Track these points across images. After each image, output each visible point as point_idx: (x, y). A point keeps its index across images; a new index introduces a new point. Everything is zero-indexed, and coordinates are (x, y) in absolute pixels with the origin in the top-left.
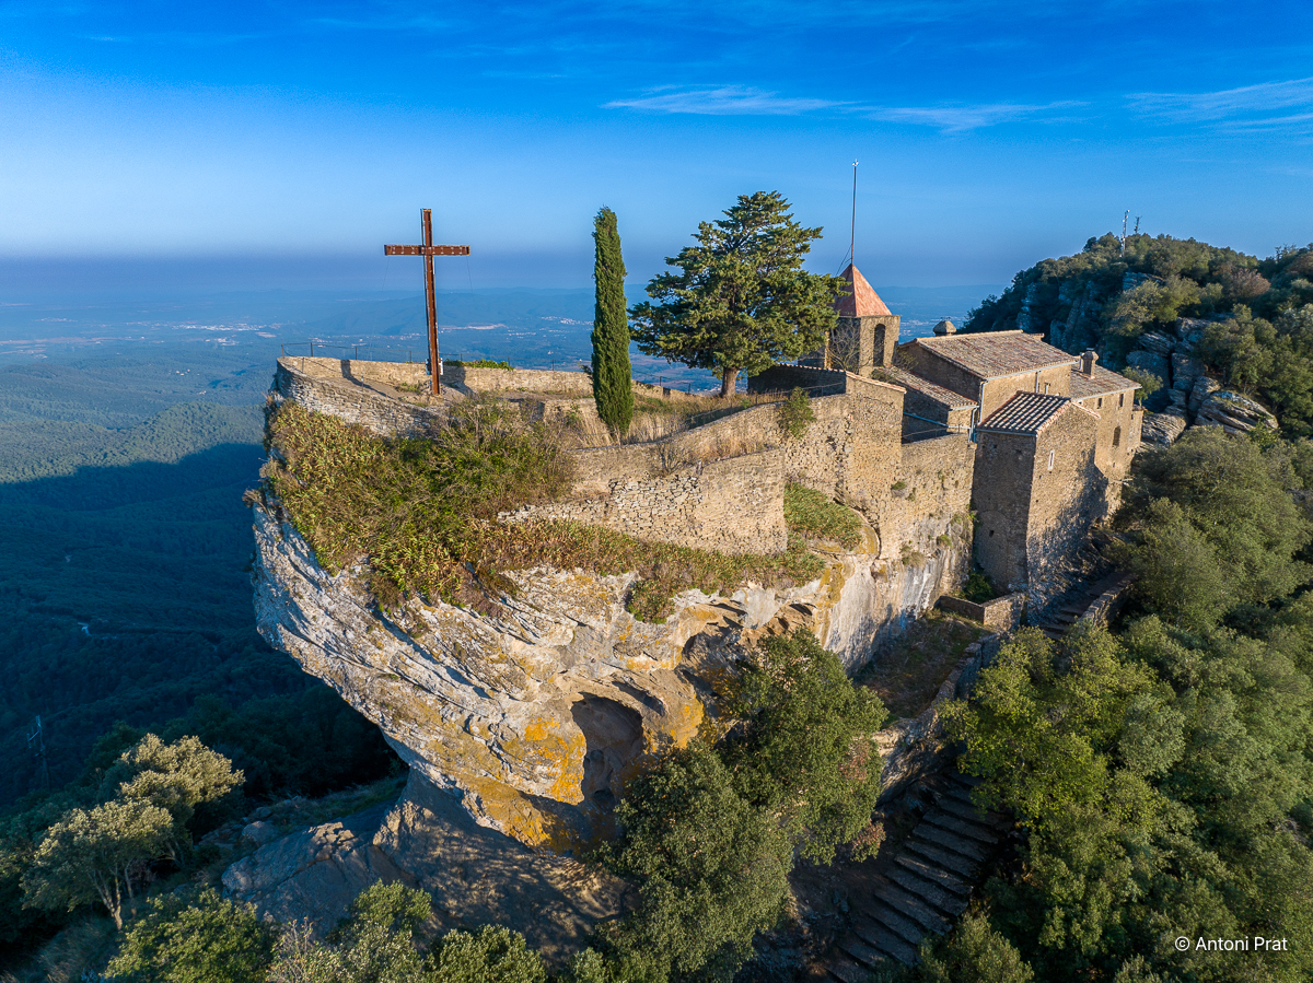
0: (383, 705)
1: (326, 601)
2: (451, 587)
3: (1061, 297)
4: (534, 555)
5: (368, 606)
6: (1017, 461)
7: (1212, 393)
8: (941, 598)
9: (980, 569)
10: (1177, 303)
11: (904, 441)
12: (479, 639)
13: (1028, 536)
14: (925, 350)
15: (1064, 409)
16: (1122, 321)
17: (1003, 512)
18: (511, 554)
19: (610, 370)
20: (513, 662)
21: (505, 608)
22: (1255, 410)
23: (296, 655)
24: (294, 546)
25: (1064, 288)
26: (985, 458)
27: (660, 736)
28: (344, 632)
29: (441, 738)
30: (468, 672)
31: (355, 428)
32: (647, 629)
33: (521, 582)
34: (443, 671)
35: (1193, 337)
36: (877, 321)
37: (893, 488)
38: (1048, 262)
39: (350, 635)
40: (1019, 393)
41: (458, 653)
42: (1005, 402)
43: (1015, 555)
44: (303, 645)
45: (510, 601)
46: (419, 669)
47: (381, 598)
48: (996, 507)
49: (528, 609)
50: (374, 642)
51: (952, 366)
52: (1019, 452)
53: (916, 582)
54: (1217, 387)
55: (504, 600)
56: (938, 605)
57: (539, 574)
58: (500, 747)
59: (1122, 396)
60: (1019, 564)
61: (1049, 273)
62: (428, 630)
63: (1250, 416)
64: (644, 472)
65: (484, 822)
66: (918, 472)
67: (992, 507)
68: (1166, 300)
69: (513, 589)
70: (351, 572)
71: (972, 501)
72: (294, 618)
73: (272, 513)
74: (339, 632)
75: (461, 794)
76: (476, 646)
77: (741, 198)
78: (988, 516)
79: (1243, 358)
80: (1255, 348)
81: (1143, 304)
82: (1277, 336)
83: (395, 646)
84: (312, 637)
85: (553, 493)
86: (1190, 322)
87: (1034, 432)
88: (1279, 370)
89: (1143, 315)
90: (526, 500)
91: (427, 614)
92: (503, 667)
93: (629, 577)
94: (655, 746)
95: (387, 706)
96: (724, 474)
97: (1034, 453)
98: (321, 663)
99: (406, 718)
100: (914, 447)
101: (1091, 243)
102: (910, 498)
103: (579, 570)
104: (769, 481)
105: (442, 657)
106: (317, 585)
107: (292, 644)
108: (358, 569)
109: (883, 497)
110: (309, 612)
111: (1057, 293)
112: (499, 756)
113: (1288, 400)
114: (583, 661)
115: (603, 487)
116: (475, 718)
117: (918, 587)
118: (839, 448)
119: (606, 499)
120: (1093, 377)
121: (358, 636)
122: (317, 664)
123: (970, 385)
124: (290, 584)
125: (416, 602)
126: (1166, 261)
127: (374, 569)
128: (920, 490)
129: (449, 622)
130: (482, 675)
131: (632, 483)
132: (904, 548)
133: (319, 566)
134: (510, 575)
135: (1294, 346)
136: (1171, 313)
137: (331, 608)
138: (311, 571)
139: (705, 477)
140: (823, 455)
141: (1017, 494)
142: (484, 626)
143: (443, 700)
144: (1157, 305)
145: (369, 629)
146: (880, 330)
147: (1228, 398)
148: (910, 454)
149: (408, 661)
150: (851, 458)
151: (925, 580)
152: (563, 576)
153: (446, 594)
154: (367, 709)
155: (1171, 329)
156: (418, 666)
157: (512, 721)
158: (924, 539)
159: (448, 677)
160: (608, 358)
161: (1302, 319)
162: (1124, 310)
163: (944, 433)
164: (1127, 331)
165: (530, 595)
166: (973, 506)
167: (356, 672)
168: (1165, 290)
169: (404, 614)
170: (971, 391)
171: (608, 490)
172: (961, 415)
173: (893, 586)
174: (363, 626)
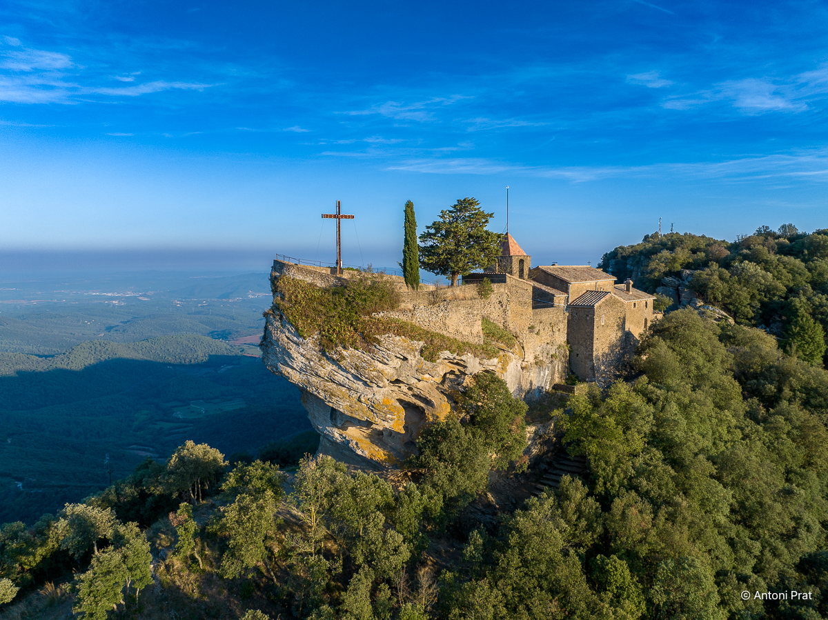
0: (325, 391)
1: (301, 350)
2: (355, 341)
3: (628, 266)
4: (386, 330)
5: (320, 351)
6: (586, 320)
7: (700, 307)
8: (555, 385)
9: (573, 373)
10: (680, 261)
11: (534, 308)
12: (365, 362)
13: (595, 354)
14: (543, 271)
15: (608, 296)
16: (653, 271)
17: (582, 345)
18: (378, 329)
19: (411, 264)
20: (378, 371)
21: (376, 349)
22: (721, 315)
23: (287, 375)
24: (288, 329)
25: (630, 261)
26: (572, 319)
27: (433, 415)
28: (309, 363)
29: (348, 404)
30: (361, 375)
31: (311, 284)
32: (429, 364)
33: (382, 339)
34: (350, 376)
35: (690, 279)
36: (520, 258)
37: (529, 328)
38: (620, 248)
39: (312, 363)
40: (587, 291)
41: (357, 368)
42: (581, 294)
43: (589, 365)
44: (290, 370)
45: (378, 347)
46: (340, 377)
47: (325, 349)
48: (579, 343)
49: (385, 350)
50: (322, 366)
51: (555, 278)
52: (587, 315)
53: (542, 375)
54: (702, 303)
55: (375, 346)
56: (553, 388)
57: (389, 337)
58: (373, 407)
59: (646, 303)
60: (591, 369)
61: (621, 253)
62: (345, 359)
63: (719, 318)
64: (426, 302)
65: (359, 452)
66: (541, 322)
67: (577, 342)
68: (674, 260)
69: (379, 342)
70: (313, 338)
71: (567, 340)
72: (287, 359)
73: (278, 318)
74: (307, 363)
75: (348, 442)
76: (364, 365)
77: (458, 201)
78: (575, 347)
79: (713, 288)
80: (719, 283)
81: (662, 262)
82: (730, 277)
83: (330, 367)
84: (295, 366)
85: (393, 308)
86: (688, 271)
87: (593, 306)
88: (732, 294)
89: (663, 268)
90: (383, 309)
91: (345, 353)
92: (374, 373)
93: (422, 343)
94: (431, 419)
95: (327, 391)
96: (457, 306)
97: (594, 315)
98: (298, 377)
99: (335, 396)
100: (537, 310)
101: (646, 238)
102: (537, 334)
103: (403, 337)
104: (475, 312)
105: (350, 370)
106: (298, 344)
107: (286, 370)
108: (316, 337)
109: (525, 332)
110: (295, 355)
111: (626, 264)
112: (372, 411)
113: (738, 309)
114: (404, 375)
115: (411, 307)
116: (363, 395)
117: (543, 377)
118: (504, 307)
119: (413, 312)
120: (631, 293)
121: (315, 363)
122: (296, 377)
123: (563, 286)
124: (286, 345)
125: (340, 348)
126: (682, 244)
127: (323, 336)
128: (542, 331)
129: (353, 356)
130: (367, 376)
131: (422, 307)
132: (536, 358)
133: (299, 336)
134: (378, 337)
135: (739, 282)
136: (678, 267)
137: (304, 353)
138: (295, 339)
139: (450, 306)
140: (497, 309)
141: (588, 335)
142: (367, 357)
143: (349, 389)
144: (670, 262)
145: (319, 361)
146: (522, 261)
147: (708, 309)
148: (537, 314)
149: (335, 373)
150: (509, 312)
151: (546, 374)
152: (397, 338)
153: (353, 344)
154: (319, 393)
155: (678, 275)
156: (339, 375)
157: (377, 396)
158: (545, 355)
159: (352, 379)
160: (410, 259)
161: (743, 269)
162: (653, 265)
163: (552, 306)
164: (655, 276)
165: (385, 345)
166: (568, 342)
167: (314, 379)
168: (673, 255)
169: (335, 353)
170: (564, 289)
171: (413, 309)
172: (560, 299)
173: (531, 374)
174: (317, 359)
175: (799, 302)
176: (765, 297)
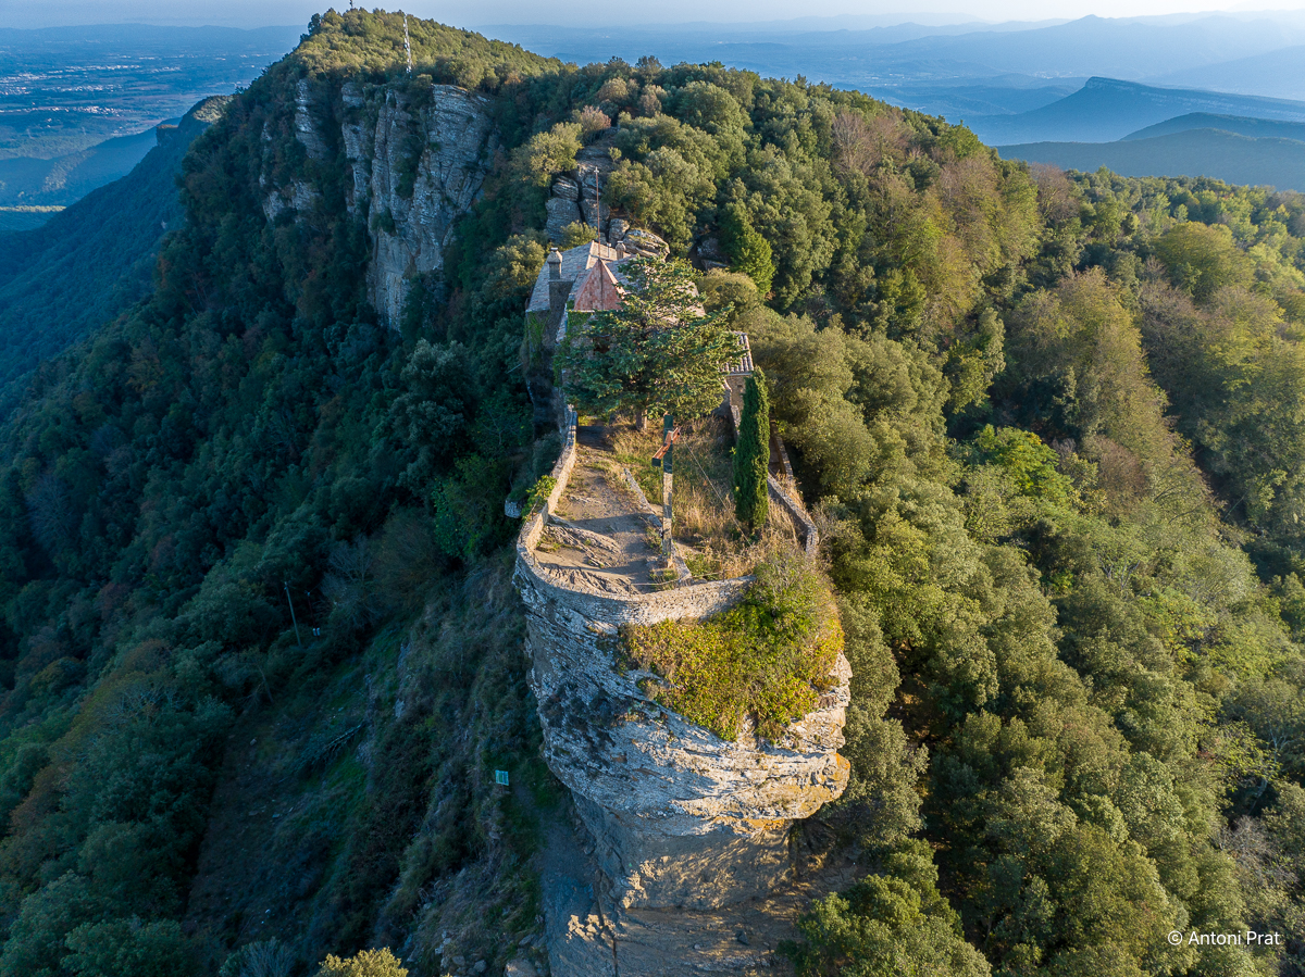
3: (346, 98)
5: (756, 746)
7: (626, 232)
16: (539, 173)
21: (834, 695)
22: (657, 242)
28: (743, 774)
29: (804, 800)
31: (681, 621)
33: (837, 673)
34: (801, 758)
35: (590, 181)
39: (748, 774)
41: (818, 741)
46: (785, 766)
47: (772, 736)
50: (762, 768)
54: (629, 227)
55: (833, 691)
68: (566, 150)
69: (837, 681)
70: (743, 731)
73: (660, 722)
74: (739, 777)
79: (646, 203)
80: (652, 195)
81: (551, 157)
82: (653, 176)
83: (771, 762)
84: (713, 793)
86: (584, 167)
88: (666, 208)
89: (553, 166)
91: (799, 729)
95: (777, 803)
98: (716, 807)
99: (788, 802)
105: (808, 750)
106: (716, 754)
107: (694, 807)
108: (746, 726)
110: (717, 777)
111: (338, 93)
116: (815, 774)
121: (753, 771)
124: (692, 766)
125: (792, 725)
127: (759, 719)
129: (810, 725)
134: (832, 673)
136: (573, 163)
137: (732, 765)
138: (710, 747)
142: (825, 715)
144: (561, 157)
145: (758, 761)
147: (639, 235)
154: (766, 814)
155: (573, 175)
157: (831, 761)
161: (664, 162)
162: (537, 163)
167: (747, 796)
169: (788, 738)
174: (754, 762)
175: (740, 210)
176: (694, 202)
